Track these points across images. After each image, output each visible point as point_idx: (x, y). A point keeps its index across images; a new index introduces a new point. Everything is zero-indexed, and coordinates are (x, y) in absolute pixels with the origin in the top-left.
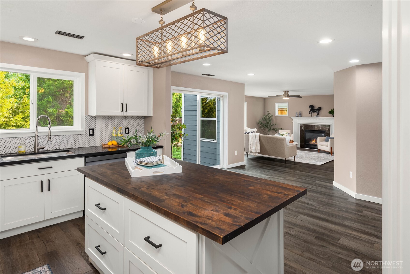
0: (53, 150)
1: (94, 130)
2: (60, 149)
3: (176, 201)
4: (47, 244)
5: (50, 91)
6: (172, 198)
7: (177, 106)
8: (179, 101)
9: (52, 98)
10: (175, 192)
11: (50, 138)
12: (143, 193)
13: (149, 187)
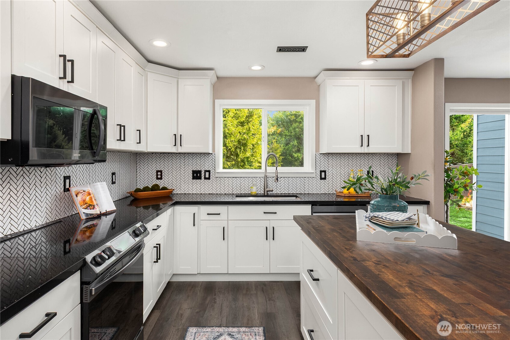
0: (281, 194)
1: (327, 172)
2: (289, 194)
3: (429, 305)
4: (268, 302)
5: (296, 134)
6: (420, 296)
7: (466, 144)
8: (469, 136)
9: (298, 141)
10: (430, 285)
11: (277, 180)
12: (366, 271)
13: (379, 263)
